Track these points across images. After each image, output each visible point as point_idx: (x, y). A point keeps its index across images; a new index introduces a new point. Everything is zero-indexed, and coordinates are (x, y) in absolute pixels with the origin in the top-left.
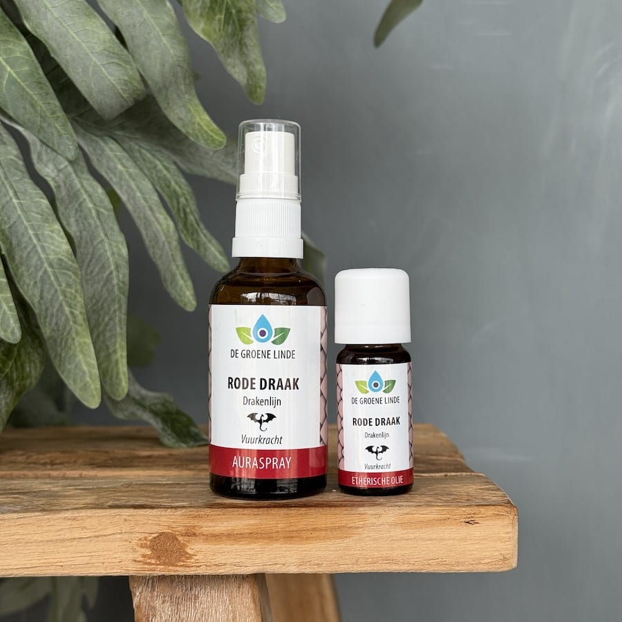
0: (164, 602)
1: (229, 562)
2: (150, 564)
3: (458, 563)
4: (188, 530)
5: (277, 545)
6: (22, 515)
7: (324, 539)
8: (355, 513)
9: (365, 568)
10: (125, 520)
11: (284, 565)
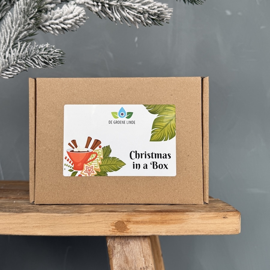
0: (118, 245)
1: (142, 231)
2: (115, 232)
3: (221, 232)
4: (128, 220)
5: (158, 225)
6: (71, 214)
7: (174, 223)
8: (185, 214)
9: (189, 234)
10: (106, 216)
11: (161, 232)
